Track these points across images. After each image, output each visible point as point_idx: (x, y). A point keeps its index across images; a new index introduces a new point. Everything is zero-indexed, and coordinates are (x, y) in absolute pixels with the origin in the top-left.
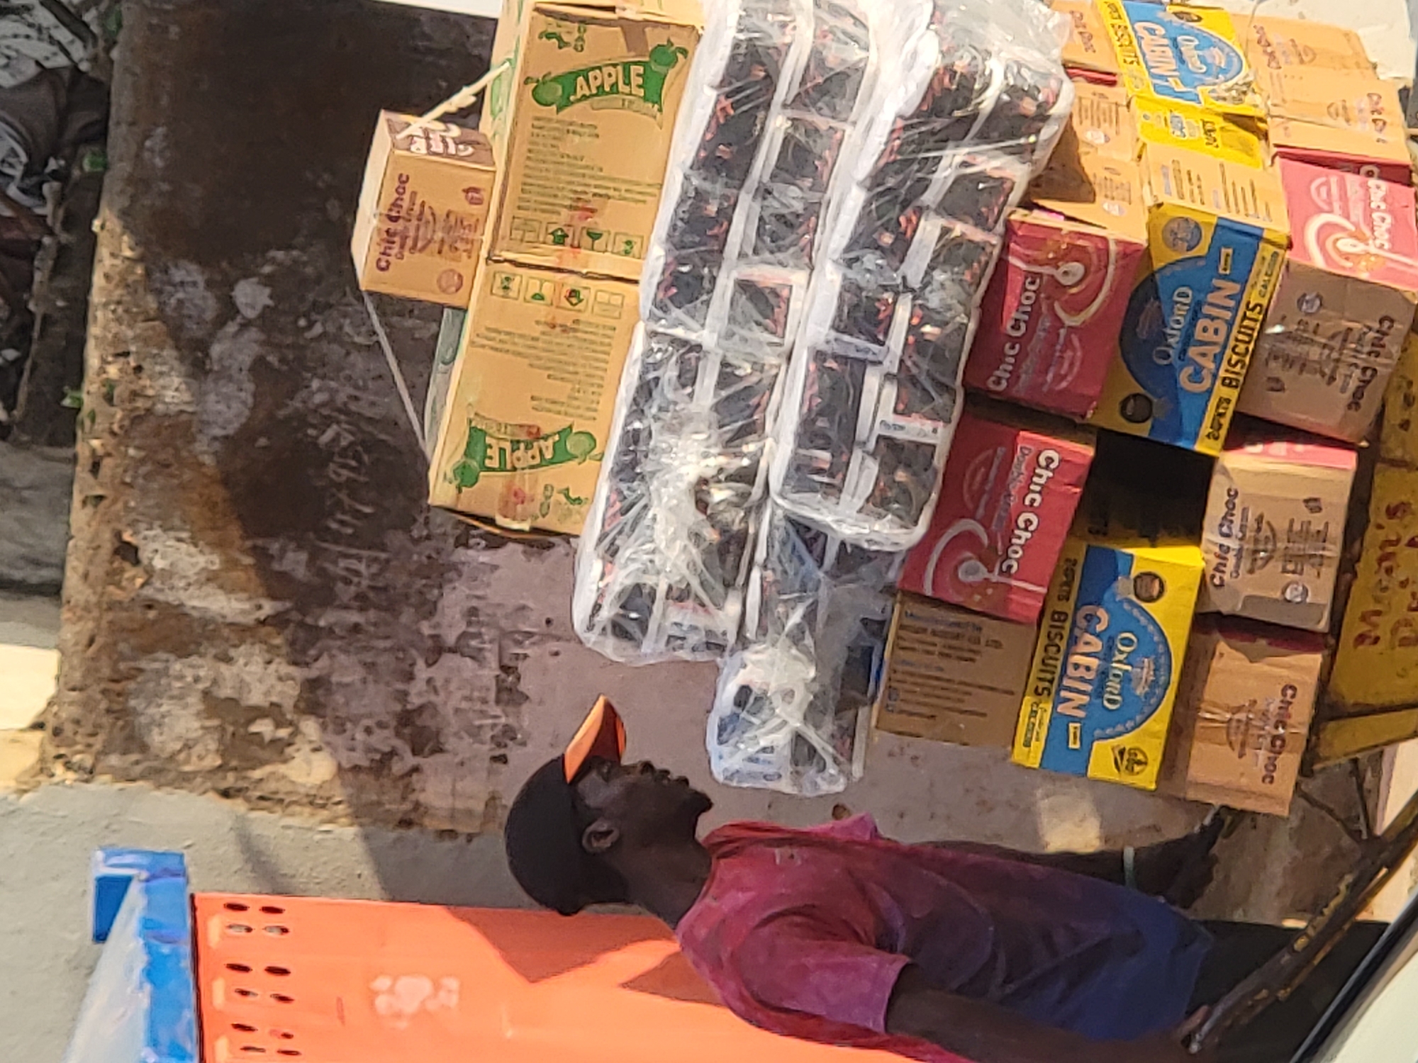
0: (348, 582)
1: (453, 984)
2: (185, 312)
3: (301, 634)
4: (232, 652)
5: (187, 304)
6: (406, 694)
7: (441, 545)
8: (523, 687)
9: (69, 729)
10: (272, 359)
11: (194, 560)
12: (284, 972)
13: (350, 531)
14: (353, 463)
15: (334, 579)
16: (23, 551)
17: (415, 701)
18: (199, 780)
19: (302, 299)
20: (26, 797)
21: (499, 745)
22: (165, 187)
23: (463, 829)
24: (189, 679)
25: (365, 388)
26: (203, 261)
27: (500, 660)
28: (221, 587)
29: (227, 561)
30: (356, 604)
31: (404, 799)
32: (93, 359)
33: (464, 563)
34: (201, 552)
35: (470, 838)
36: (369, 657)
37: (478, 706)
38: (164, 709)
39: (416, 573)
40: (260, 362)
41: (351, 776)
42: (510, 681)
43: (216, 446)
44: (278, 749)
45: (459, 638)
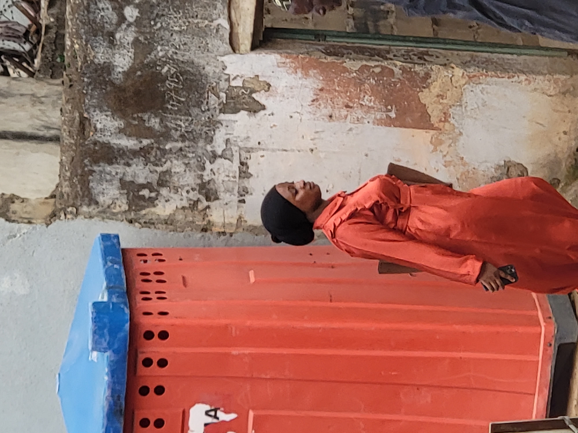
0: (177, 130)
2: (105, 21)
3: (159, 153)
4: (131, 162)
5: (106, 17)
6: (202, 175)
7: (214, 113)
8: (249, 171)
9: (65, 197)
10: (141, 38)
11: (112, 124)
13: (176, 108)
14: (176, 80)
15: (170, 129)
16: (43, 123)
17: (206, 178)
18: (119, 216)
19: (152, 13)
20: (51, 226)
21: (241, 196)
23: (229, 231)
24: (114, 174)
25: (179, 49)
27: (240, 160)
28: (125, 135)
29: (127, 124)
30: (181, 139)
31: (203, 219)
32: (68, 43)
33: (222, 120)
34: (116, 121)
35: (231, 235)
36: (186, 161)
37: (232, 179)
38: (104, 187)
39: (204, 125)
40: (136, 41)
41: (182, 211)
42: (244, 168)
43: (120, 76)
44: (152, 202)
45: (223, 151)
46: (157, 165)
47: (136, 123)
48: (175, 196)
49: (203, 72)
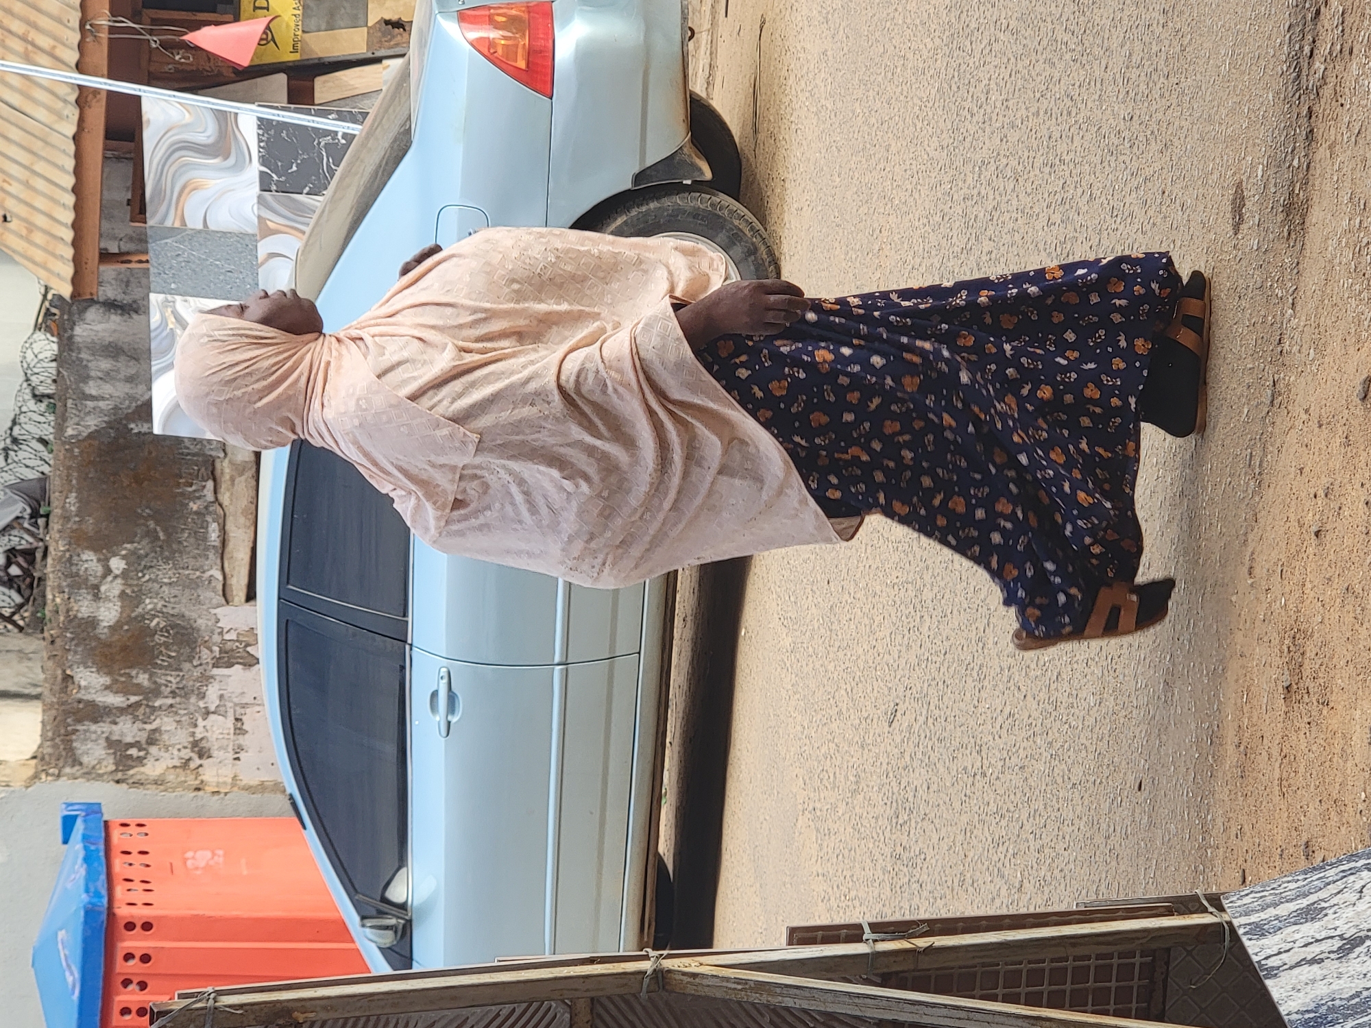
0: (167, 686)
1: (221, 852)
2: (89, 573)
3: (148, 710)
4: (118, 720)
5: (90, 569)
6: (194, 733)
7: (206, 668)
8: (244, 727)
9: (47, 757)
10: (128, 591)
11: (99, 680)
12: (146, 853)
13: (166, 664)
14: (166, 634)
15: (160, 685)
17: (198, 736)
18: (106, 777)
19: (139, 564)
20: (30, 789)
21: (236, 753)
22: (77, 519)
23: (223, 790)
24: (99, 733)
25: (169, 602)
26: (95, 550)
27: (235, 716)
28: (112, 692)
29: (113, 680)
30: (171, 695)
31: (196, 778)
32: (49, 596)
33: (215, 675)
34: (102, 677)
35: (226, 794)
36: (178, 718)
37: (227, 737)
38: (89, 746)
39: (196, 680)
40: (123, 593)
41: (172, 770)
42: (239, 725)
43: (106, 630)
44: (140, 761)
45: (217, 707)
46: (145, 723)
47: (123, 679)
48: (167, 755)
49: (195, 626)
